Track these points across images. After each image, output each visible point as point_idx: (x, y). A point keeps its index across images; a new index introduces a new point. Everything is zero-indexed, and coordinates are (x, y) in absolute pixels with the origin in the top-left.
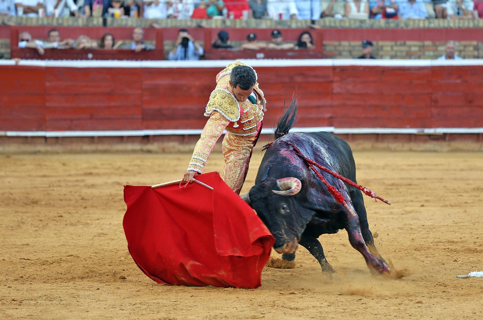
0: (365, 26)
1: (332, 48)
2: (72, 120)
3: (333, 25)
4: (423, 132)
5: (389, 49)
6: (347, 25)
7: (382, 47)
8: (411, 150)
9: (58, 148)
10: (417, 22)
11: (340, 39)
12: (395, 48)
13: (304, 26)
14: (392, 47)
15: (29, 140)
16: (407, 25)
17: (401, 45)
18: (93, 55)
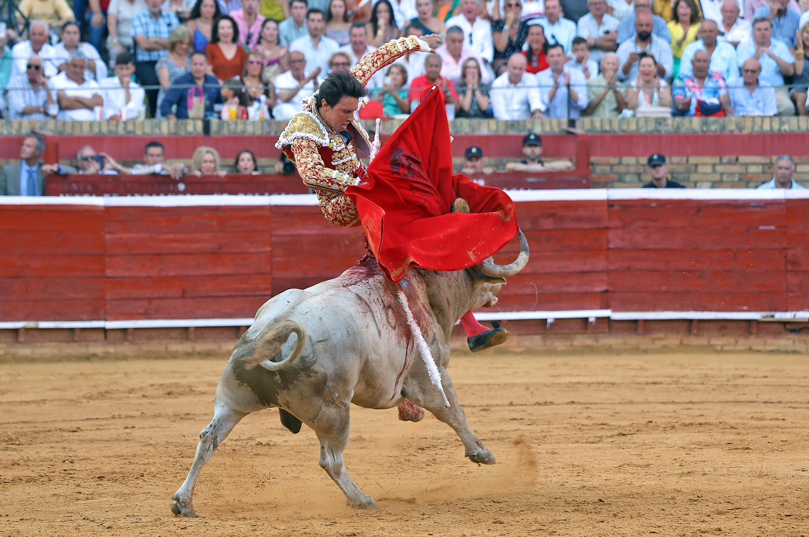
0: (663, 129)
1: (607, 169)
2: (150, 300)
3: (607, 128)
4: (773, 316)
5: (709, 169)
6: (633, 127)
7: (696, 165)
8: (750, 350)
9: (126, 348)
10: (759, 121)
11: (620, 154)
12: (720, 169)
13: (556, 130)
14: (714, 165)
15: (77, 336)
16: (740, 129)
17: (729, 163)
18: (186, 184)
